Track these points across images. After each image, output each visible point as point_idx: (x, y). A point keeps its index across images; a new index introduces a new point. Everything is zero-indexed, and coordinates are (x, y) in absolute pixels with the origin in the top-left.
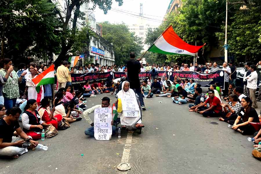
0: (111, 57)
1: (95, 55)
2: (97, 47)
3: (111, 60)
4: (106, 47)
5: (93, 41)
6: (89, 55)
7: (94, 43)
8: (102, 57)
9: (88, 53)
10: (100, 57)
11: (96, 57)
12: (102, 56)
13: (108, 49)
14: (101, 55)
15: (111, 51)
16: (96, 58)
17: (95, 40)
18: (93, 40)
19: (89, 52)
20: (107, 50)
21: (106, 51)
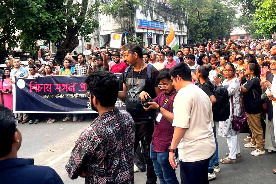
0: (179, 31)
1: (146, 31)
2: (149, 19)
3: (180, 34)
4: (169, 16)
5: (142, 12)
6: (134, 32)
7: (143, 13)
8: (161, 33)
9: (133, 29)
10: (157, 32)
11: (148, 33)
12: (159, 31)
13: (173, 19)
14: (158, 29)
15: (179, 21)
16: (148, 36)
17: (146, 10)
18: (141, 10)
19: (135, 28)
20: (171, 21)
21: (169, 22)
